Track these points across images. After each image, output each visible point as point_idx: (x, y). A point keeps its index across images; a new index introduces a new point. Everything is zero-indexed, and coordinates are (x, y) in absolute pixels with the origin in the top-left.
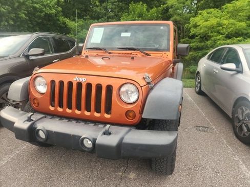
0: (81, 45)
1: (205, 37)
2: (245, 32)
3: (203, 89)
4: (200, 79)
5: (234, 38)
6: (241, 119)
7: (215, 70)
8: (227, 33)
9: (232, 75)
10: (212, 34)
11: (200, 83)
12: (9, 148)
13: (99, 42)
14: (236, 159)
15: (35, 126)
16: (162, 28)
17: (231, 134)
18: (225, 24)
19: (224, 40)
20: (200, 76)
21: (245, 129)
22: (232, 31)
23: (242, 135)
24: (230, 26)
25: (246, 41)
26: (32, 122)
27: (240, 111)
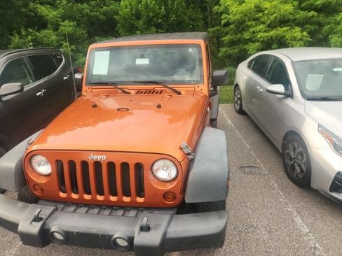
0: (78, 76)
1: (241, 26)
2: (291, 17)
3: (244, 108)
4: (240, 95)
5: (279, 28)
6: (293, 157)
7: (258, 87)
8: (269, 22)
9: (281, 99)
10: (249, 23)
11: (240, 99)
12: (5, 239)
13: (106, 74)
14: (289, 209)
15: (47, 227)
16: (190, 50)
17: (282, 173)
18: (267, 9)
19: (265, 31)
20: (239, 89)
21: (298, 169)
22: (276, 18)
23: (294, 176)
24: (273, 10)
25: (294, 31)
26: (41, 223)
27: (291, 147)
